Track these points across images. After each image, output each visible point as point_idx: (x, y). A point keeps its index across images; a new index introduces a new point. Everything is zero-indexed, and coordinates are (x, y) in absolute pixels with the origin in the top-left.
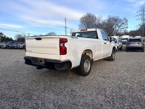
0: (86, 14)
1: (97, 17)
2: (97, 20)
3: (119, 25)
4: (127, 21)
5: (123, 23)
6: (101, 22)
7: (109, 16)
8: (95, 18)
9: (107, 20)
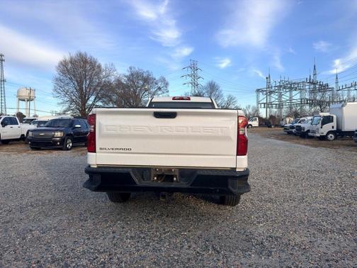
0: (74, 54)
1: (103, 67)
2: (104, 73)
3: (153, 90)
4: (167, 84)
5: (160, 89)
6: (112, 79)
7: (131, 68)
8: (99, 67)
9: (125, 76)
